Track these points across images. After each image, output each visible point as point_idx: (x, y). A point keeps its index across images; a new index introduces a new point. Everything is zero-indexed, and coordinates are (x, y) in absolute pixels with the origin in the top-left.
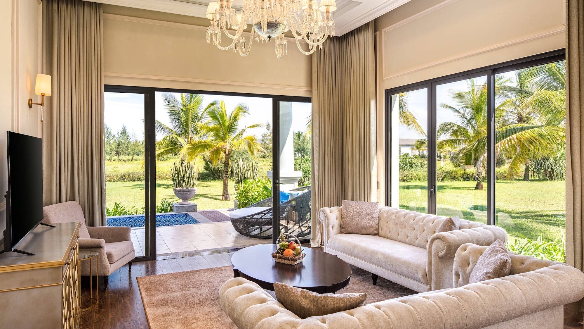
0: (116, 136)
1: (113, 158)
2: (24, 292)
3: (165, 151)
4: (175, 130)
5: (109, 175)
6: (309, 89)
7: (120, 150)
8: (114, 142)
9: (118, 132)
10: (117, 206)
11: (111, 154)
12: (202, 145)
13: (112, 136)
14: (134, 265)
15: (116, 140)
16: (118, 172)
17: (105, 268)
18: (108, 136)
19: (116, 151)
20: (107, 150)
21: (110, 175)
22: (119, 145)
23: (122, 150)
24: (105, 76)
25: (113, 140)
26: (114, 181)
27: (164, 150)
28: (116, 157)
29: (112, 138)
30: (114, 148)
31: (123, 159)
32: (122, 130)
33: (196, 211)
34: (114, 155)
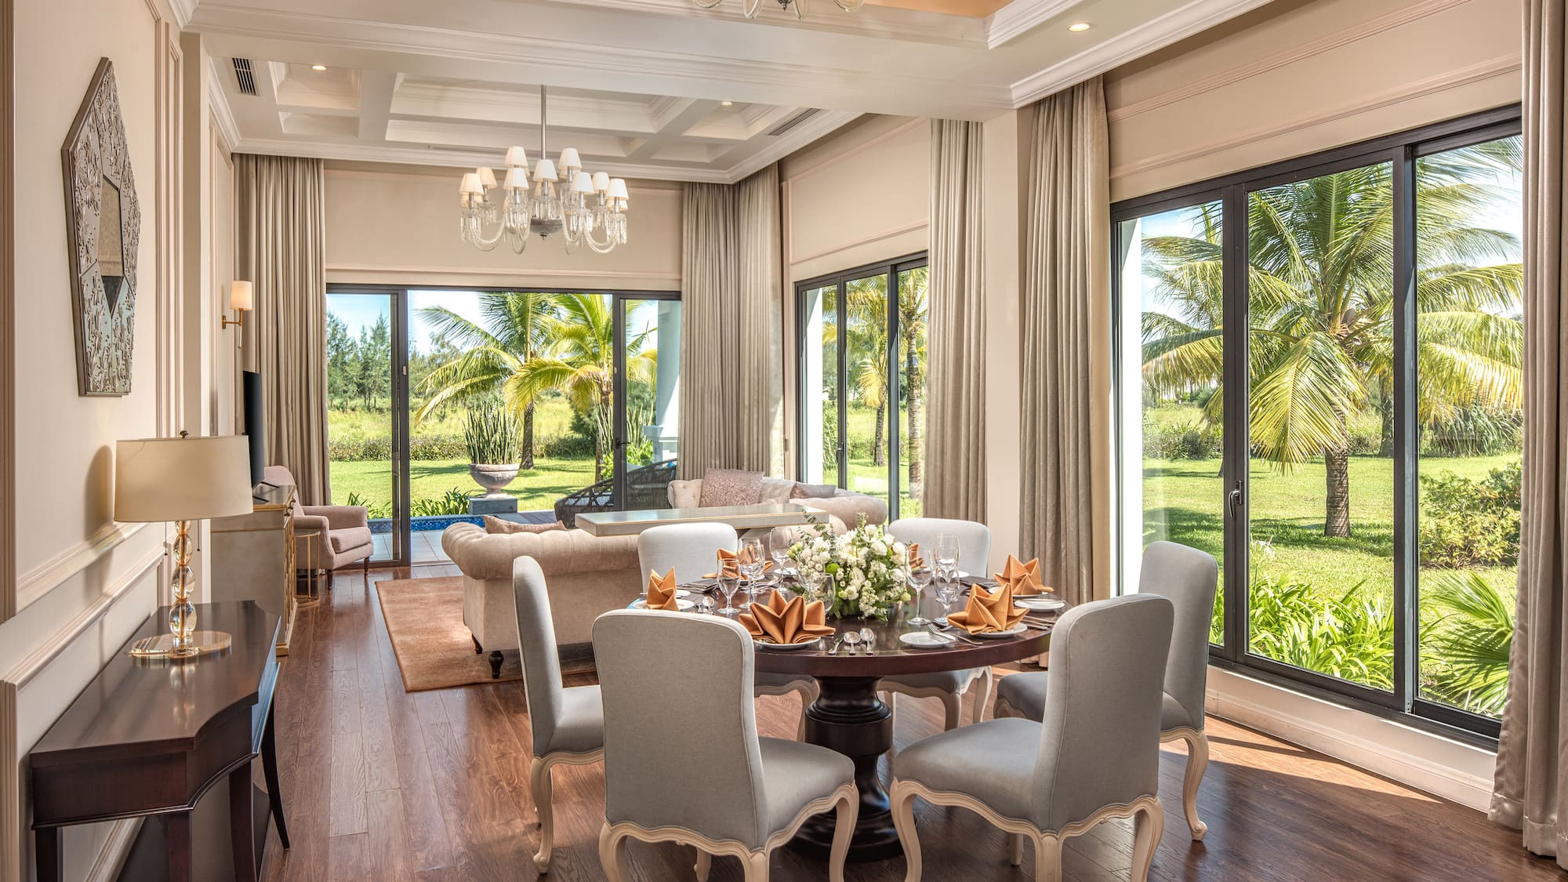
0: (359, 345)
1: (352, 403)
2: (247, 533)
3: (472, 386)
4: (494, 335)
5: (340, 446)
6: (678, 277)
7: (368, 383)
8: (353, 361)
9: (365, 334)
10: (353, 500)
11: (345, 392)
12: (547, 372)
13: (350, 343)
14: (374, 572)
15: (360, 354)
16: (361, 438)
17: (330, 558)
18: (337, 345)
19: (359, 385)
20: (335, 382)
21: (342, 445)
22: (366, 368)
23: (374, 382)
24: (327, 270)
25: (351, 356)
26: (352, 459)
27: (468, 382)
28: (359, 402)
29: (347, 350)
30: (352, 378)
31: (377, 406)
32: (375, 326)
33: (516, 512)
34: (352, 395)
